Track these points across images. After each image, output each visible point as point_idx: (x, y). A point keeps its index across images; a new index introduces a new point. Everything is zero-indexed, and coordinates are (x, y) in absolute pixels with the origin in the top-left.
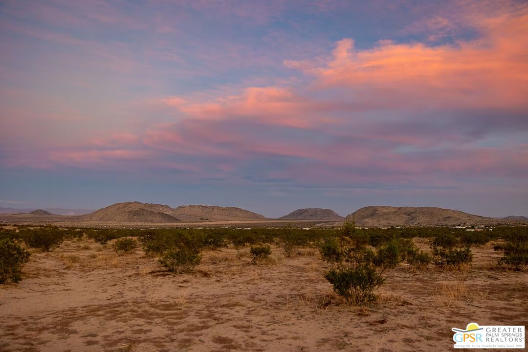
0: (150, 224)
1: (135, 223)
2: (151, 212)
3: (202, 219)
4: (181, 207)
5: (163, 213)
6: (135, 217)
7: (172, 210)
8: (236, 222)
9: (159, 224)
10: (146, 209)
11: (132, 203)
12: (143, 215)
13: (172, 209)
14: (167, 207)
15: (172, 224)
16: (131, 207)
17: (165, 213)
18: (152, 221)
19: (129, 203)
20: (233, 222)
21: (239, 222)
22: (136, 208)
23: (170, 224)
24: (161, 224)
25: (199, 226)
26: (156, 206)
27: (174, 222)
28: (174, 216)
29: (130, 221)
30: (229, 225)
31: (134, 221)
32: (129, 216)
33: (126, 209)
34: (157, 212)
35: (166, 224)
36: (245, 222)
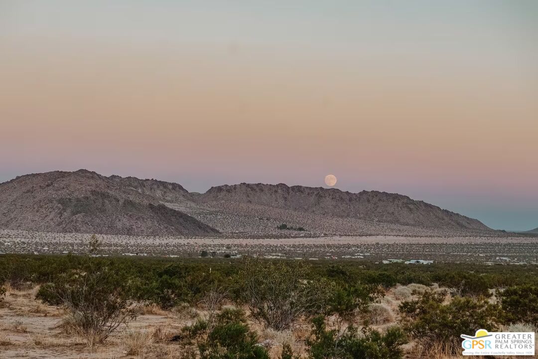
0: (122, 240)
1: (79, 235)
2: (129, 203)
3: (284, 227)
4: (220, 189)
5: (164, 207)
6: (79, 217)
7: (193, 197)
8: (391, 239)
9: (150, 241)
10: (111, 192)
11: (69, 174)
12: (103, 211)
13: (192, 194)
14: (176, 187)
15: (192, 241)
16: (68, 186)
17: (169, 205)
18: (129, 232)
19: (62, 175)
20: (381, 239)
21: (402, 240)
22: (81, 190)
23: (183, 241)
24: (157, 241)
25: (273, 249)
26: (142, 183)
27: (196, 235)
28: (199, 218)
29: (65, 231)
30: (368, 247)
31: (77, 231)
32: (61, 214)
33: (51, 193)
34: (146, 202)
35: (173, 241)
36: (414, 240)
